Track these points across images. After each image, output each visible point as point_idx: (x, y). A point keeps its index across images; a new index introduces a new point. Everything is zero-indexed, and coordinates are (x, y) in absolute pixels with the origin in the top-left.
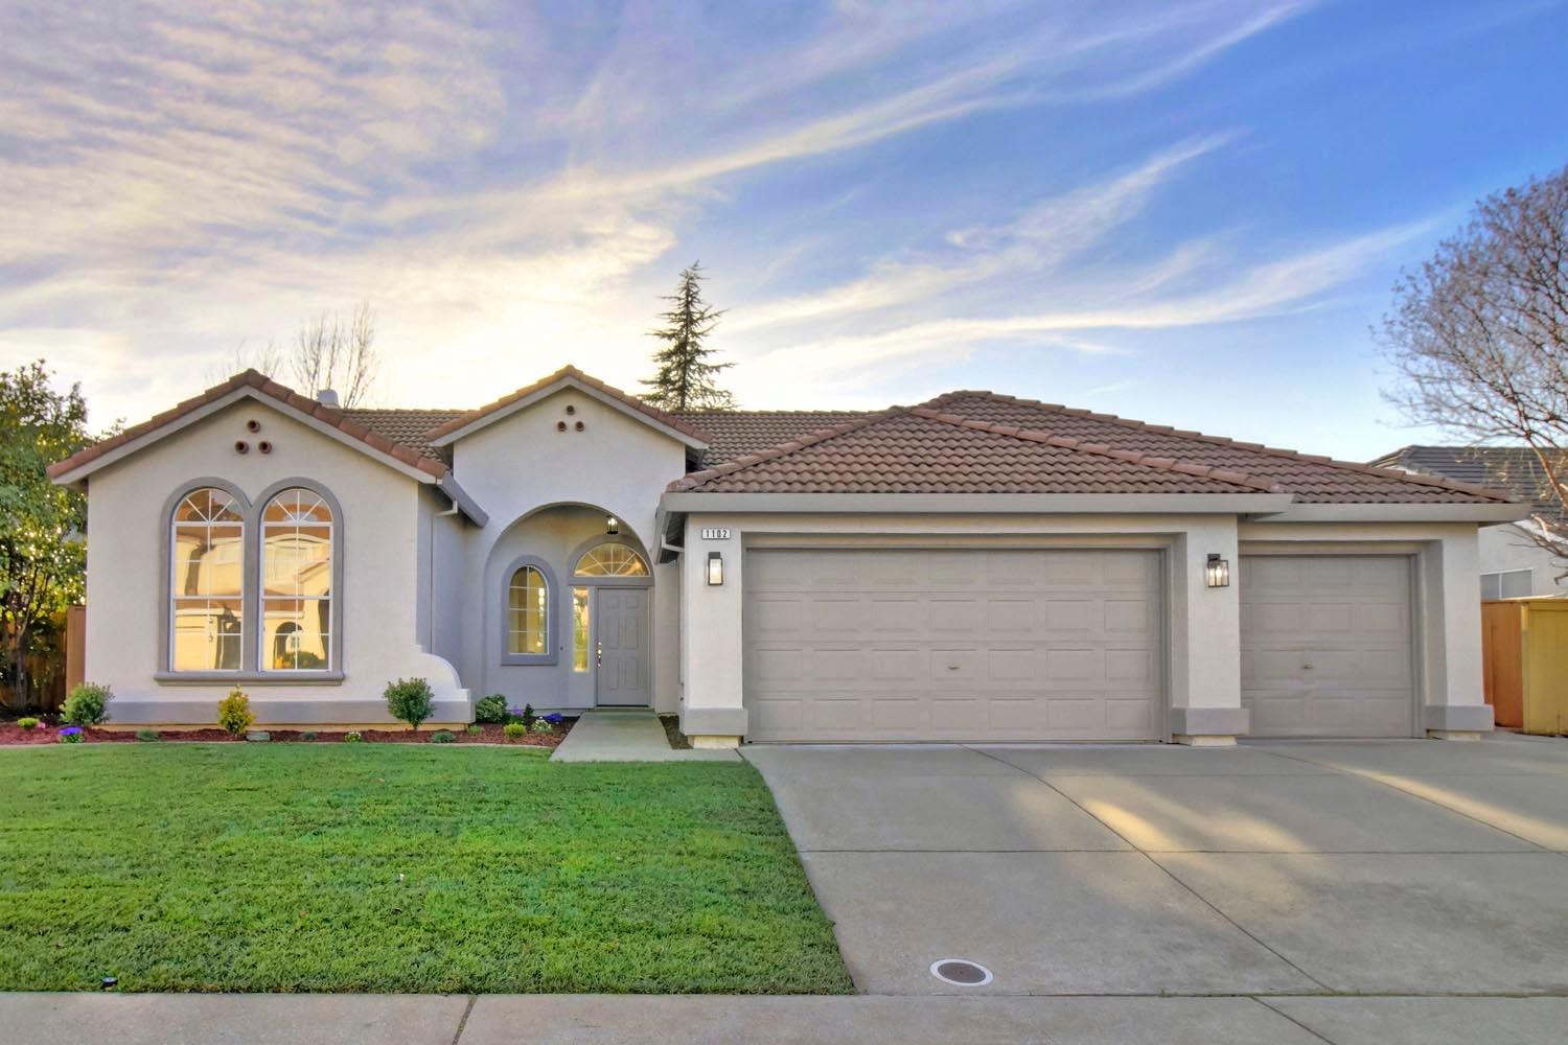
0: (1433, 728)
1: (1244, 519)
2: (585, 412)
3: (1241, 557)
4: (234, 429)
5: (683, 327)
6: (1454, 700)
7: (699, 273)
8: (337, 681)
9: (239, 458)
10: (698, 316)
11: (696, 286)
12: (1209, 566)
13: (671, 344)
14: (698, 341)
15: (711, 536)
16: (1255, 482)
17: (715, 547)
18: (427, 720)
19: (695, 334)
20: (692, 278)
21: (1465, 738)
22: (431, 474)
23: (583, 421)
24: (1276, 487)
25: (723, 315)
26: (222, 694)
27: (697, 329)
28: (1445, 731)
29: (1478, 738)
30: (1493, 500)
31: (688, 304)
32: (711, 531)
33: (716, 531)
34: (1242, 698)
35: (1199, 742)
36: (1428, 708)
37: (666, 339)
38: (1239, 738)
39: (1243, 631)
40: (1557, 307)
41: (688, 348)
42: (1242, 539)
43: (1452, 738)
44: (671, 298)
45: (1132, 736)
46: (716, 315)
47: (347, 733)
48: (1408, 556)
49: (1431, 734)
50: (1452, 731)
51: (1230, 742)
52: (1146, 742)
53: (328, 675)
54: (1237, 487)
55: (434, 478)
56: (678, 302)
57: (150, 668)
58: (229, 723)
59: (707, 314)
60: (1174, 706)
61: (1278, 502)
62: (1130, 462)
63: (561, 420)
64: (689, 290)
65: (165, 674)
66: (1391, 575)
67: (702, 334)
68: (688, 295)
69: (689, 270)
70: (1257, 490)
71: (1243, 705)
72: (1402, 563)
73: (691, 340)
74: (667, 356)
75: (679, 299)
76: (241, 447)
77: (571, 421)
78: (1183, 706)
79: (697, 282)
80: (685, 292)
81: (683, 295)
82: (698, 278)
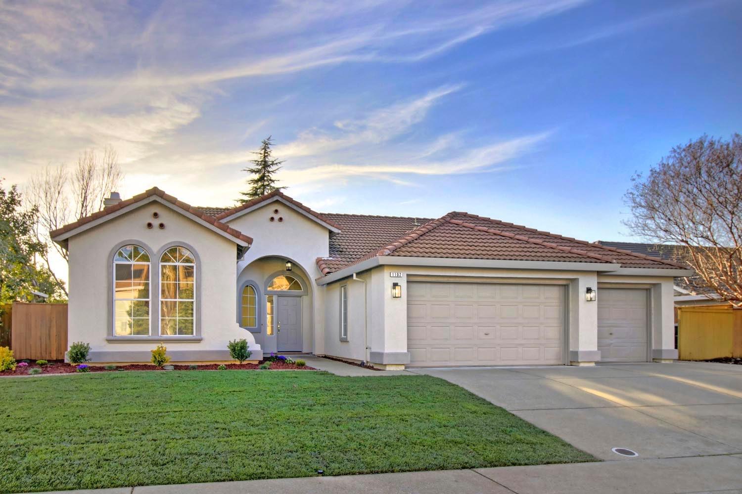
0: (656, 358)
1: (599, 273)
2: (283, 212)
3: (598, 288)
4: (146, 216)
5: (263, 167)
6: (664, 347)
7: (271, 142)
8: (199, 341)
9: (148, 230)
10: (271, 163)
11: (269, 148)
12: (587, 292)
13: (256, 176)
14: (270, 175)
15: (394, 276)
16: (606, 258)
17: (396, 281)
18: (247, 359)
19: (269, 172)
20: (267, 144)
21: (667, 362)
22: (246, 242)
23: (282, 217)
24: (614, 261)
25: (282, 163)
26: (154, 347)
27: (270, 170)
28: (662, 359)
29: (672, 362)
30: (681, 268)
31: (265, 157)
32: (394, 273)
33: (396, 273)
34: (598, 346)
35: (582, 365)
36: (654, 350)
37: (254, 173)
38: (597, 363)
39: (598, 319)
40: (699, 192)
41: (265, 178)
42: (599, 281)
43: (663, 362)
44: (257, 153)
45: (552, 362)
46: (279, 163)
47: (220, 365)
48: (647, 289)
49: (655, 360)
50: (664, 359)
51: (593, 365)
52: (559, 365)
53: (194, 338)
54: (597, 260)
55: (247, 244)
56: (260, 155)
57: (104, 335)
58: (159, 361)
59: (275, 162)
60: (571, 350)
61: (615, 267)
62: (552, 248)
63: (272, 216)
64: (266, 150)
65: (111, 338)
66: (640, 297)
67: (273, 172)
68: (265, 153)
69: (266, 140)
70: (607, 262)
71: (598, 349)
72: (645, 292)
73: (267, 174)
74: (256, 181)
75: (261, 154)
76: (150, 225)
77: (276, 217)
78: (576, 350)
79: (269, 146)
80: (264, 150)
81: (263, 152)
82: (270, 144)
